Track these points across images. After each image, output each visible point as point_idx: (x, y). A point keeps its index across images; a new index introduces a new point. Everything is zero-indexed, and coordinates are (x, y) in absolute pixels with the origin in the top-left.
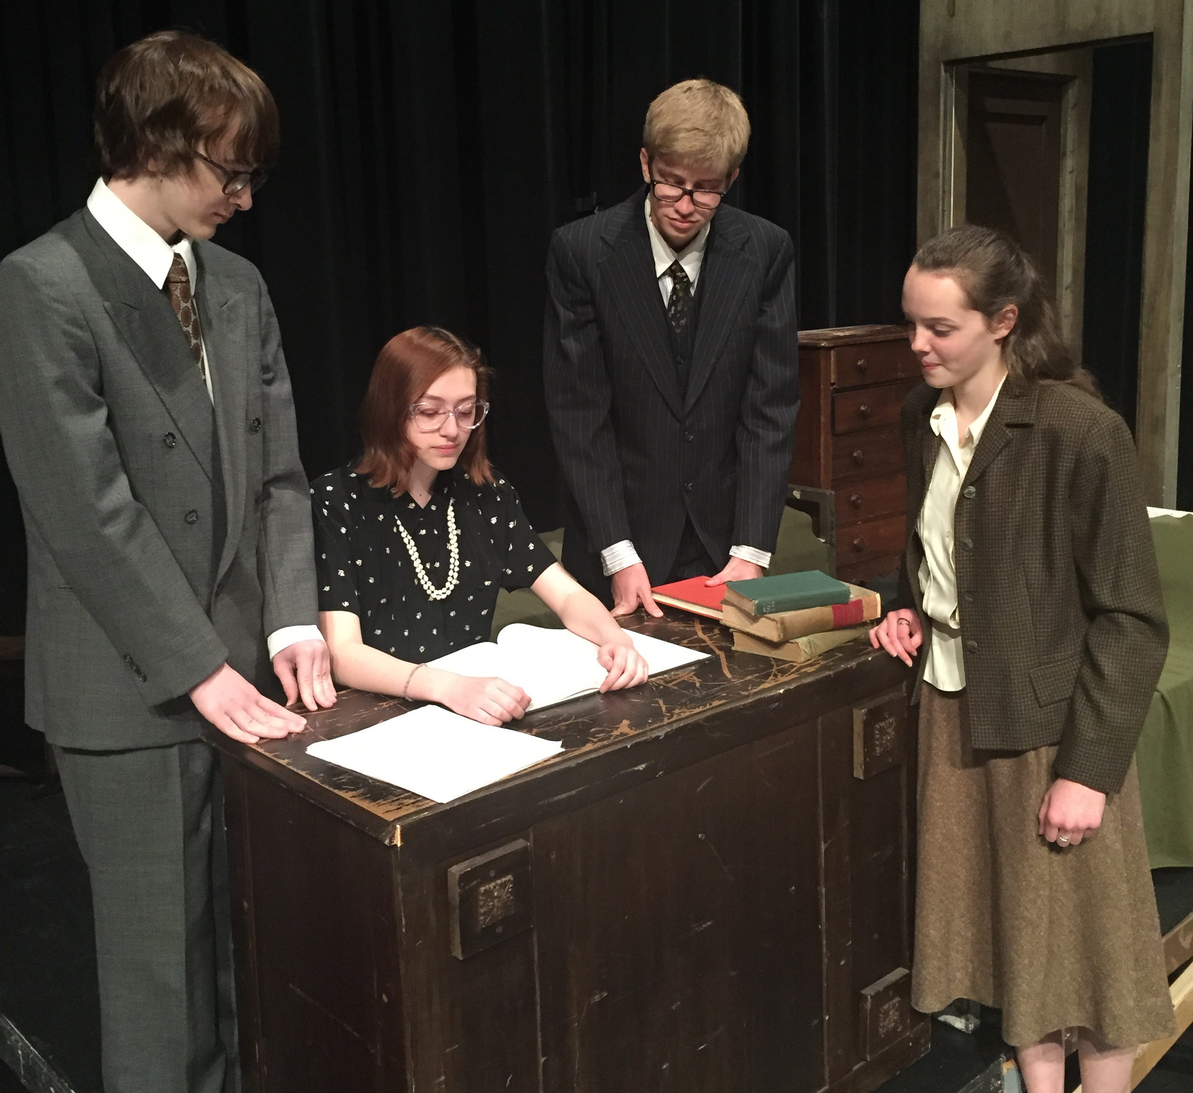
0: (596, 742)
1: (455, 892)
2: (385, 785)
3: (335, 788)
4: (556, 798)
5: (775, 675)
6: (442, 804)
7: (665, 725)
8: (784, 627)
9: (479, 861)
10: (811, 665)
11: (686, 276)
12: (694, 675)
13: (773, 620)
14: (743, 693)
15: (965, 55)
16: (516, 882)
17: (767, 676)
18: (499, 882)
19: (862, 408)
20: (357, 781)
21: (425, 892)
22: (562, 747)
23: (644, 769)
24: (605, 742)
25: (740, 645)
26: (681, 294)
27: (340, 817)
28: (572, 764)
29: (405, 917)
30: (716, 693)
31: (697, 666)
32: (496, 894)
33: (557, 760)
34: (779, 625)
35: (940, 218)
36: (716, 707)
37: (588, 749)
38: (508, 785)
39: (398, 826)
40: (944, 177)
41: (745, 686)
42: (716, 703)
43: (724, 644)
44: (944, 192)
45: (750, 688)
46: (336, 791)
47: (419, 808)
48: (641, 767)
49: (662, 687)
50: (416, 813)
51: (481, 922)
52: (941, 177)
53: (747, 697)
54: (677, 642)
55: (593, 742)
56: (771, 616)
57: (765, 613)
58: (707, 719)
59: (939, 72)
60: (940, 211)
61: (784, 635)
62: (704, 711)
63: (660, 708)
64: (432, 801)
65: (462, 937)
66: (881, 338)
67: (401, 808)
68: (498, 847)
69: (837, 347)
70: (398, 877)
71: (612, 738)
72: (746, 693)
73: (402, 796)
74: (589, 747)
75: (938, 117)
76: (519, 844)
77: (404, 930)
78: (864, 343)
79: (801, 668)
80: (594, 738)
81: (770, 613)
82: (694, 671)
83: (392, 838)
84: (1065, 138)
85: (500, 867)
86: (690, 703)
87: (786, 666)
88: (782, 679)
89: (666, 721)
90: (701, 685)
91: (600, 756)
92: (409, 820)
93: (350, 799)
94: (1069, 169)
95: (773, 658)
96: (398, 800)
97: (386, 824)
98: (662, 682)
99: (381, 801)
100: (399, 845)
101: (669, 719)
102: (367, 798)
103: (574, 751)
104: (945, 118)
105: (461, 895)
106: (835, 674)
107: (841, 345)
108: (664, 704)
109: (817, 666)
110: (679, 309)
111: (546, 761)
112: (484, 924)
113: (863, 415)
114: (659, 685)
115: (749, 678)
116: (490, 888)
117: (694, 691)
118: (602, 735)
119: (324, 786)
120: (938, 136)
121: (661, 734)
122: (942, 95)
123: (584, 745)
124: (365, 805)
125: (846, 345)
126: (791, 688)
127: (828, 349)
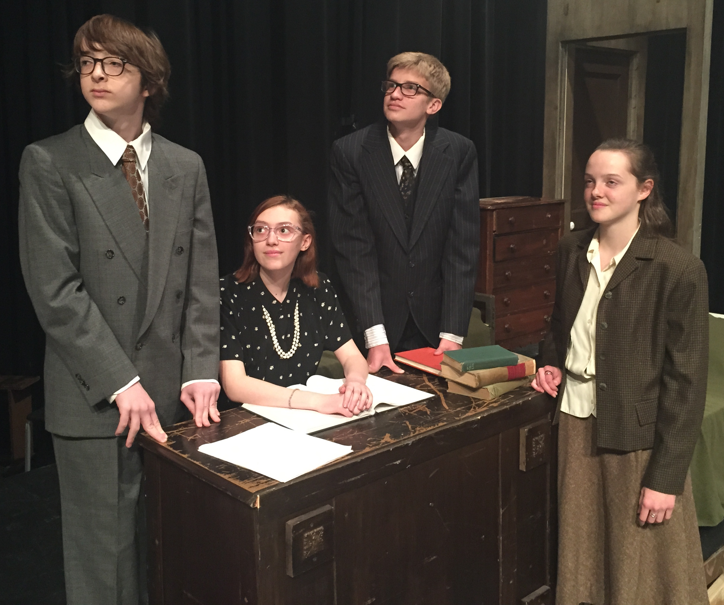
0: (372, 447)
1: (290, 536)
2: (248, 471)
3: (218, 473)
4: (349, 481)
5: (474, 408)
6: (283, 483)
7: (411, 437)
8: (479, 379)
9: (304, 517)
10: (495, 402)
11: (411, 165)
12: (426, 407)
13: (473, 375)
14: (456, 418)
15: (573, 37)
16: (325, 531)
17: (469, 408)
18: (315, 530)
19: (512, 246)
20: (231, 468)
21: (272, 536)
22: (351, 449)
23: (400, 463)
24: (377, 447)
25: (452, 389)
26: (408, 176)
27: (221, 490)
28: (359, 460)
29: (260, 551)
30: (440, 418)
31: (427, 401)
32: (313, 538)
33: (349, 457)
34: (477, 378)
35: (558, 133)
36: (441, 426)
37: (367, 451)
38: (321, 472)
39: (258, 496)
40: (560, 110)
41: (457, 414)
42: (441, 424)
43: (442, 388)
44: (560, 118)
45: (460, 415)
46: (219, 474)
47: (269, 485)
48: (398, 462)
49: (407, 414)
50: (268, 488)
51: (305, 555)
52: (559, 110)
53: (459, 420)
54: (414, 387)
55: (370, 446)
56: (471, 372)
57: (468, 370)
58: (437, 434)
59: (558, 47)
60: (558, 130)
61: (480, 383)
62: (434, 429)
63: (408, 427)
64: (277, 481)
65: (293, 564)
66: (523, 204)
67: (258, 485)
68: (315, 509)
69: (499, 209)
70: (257, 527)
71: (381, 444)
72: (458, 418)
73: (259, 478)
74: (367, 450)
75: (557, 74)
76: (327, 508)
77: (260, 559)
78: (513, 208)
79: (489, 404)
80: (371, 444)
81: (471, 370)
82: (425, 404)
83: (255, 502)
84: (631, 88)
85: (316, 521)
86: (425, 424)
87: (481, 402)
88: (479, 410)
89: (412, 435)
90: (430, 413)
91: (374, 455)
92: (265, 492)
93: (227, 479)
94: (633, 106)
95: (472, 398)
96: (256, 480)
97: (250, 494)
98: (407, 411)
99: (246, 481)
100: (258, 507)
101: (414, 433)
102: (237, 479)
103: (359, 452)
104: (561, 75)
105: (294, 539)
106: (510, 408)
107: (499, 208)
108: (410, 423)
109: (499, 403)
110: (406, 184)
111: (343, 458)
112: (306, 556)
113: (512, 250)
114: (406, 413)
115: (459, 409)
116: (310, 534)
117: (426, 416)
118: (375, 442)
119: (211, 471)
120: (557, 85)
121: (410, 442)
122: (560, 61)
123: (364, 448)
124: (237, 482)
125: (503, 208)
126: (485, 415)
127: (492, 210)
